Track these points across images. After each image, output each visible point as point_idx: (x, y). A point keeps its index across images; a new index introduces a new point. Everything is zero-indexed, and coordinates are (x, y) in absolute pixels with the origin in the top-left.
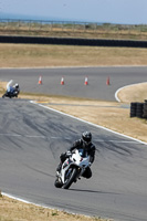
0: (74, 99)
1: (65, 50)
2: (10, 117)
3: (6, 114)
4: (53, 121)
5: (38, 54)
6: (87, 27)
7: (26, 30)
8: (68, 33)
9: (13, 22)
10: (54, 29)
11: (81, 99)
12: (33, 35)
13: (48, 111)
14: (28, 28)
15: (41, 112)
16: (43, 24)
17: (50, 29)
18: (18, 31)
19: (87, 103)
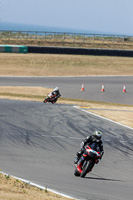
0: (114, 105)
1: (106, 61)
2: (55, 120)
3: (52, 118)
4: (93, 124)
5: (82, 64)
6: (126, 40)
7: (70, 42)
8: (109, 45)
9: (59, 34)
10: (96, 42)
11: (119, 105)
12: (77, 47)
13: (89, 115)
14: (72, 41)
15: (83, 116)
16: (86, 36)
17: (92, 42)
18: (64, 43)
19: (125, 108)
